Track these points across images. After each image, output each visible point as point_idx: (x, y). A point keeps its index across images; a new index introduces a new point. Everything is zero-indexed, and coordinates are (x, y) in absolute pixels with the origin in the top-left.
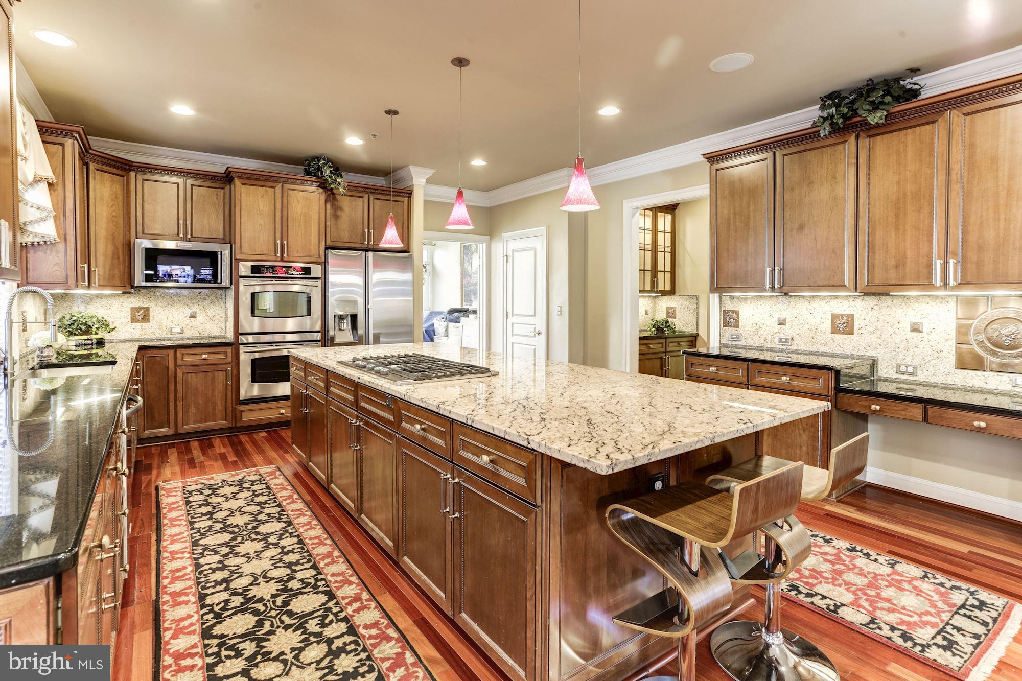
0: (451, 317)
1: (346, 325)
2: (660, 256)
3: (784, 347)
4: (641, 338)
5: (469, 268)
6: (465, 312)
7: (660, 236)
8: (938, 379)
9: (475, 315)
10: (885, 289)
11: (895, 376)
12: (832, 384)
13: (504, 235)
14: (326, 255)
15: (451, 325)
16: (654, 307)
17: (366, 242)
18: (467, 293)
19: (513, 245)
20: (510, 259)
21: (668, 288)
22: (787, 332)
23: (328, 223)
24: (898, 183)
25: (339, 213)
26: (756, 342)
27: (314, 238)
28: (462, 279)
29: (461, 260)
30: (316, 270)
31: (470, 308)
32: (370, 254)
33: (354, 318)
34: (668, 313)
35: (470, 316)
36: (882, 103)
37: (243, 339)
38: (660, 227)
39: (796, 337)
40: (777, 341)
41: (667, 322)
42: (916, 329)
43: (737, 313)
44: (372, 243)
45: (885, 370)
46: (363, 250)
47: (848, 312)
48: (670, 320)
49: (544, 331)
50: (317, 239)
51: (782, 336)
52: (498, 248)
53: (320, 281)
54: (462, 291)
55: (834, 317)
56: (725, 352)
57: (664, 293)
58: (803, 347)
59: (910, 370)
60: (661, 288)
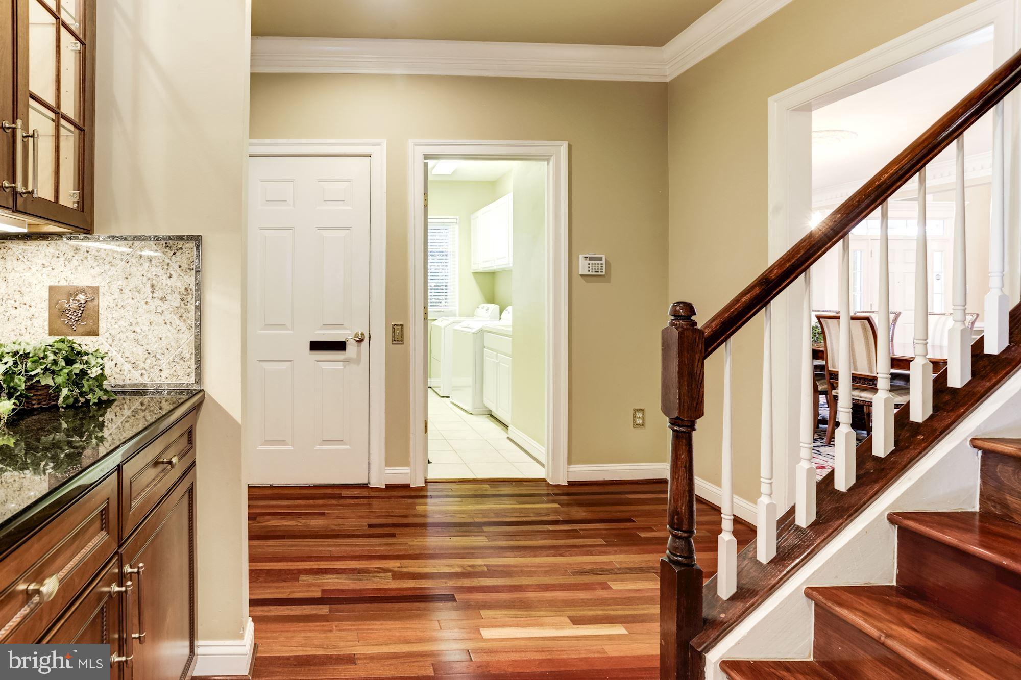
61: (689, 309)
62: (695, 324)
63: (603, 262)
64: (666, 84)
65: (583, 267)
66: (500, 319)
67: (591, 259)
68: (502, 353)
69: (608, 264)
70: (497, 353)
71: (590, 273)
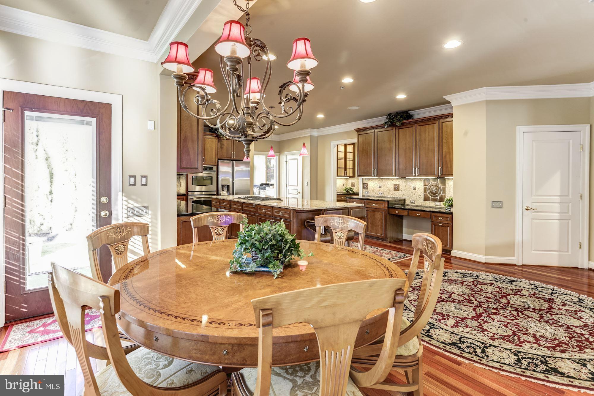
0: (262, 187)
1: (225, 188)
2: (348, 162)
3: (381, 196)
4: (337, 195)
5: (270, 165)
6: (268, 185)
7: (348, 154)
8: (419, 204)
9: (273, 186)
10: (404, 176)
11: (410, 204)
12: (387, 206)
13: (285, 153)
14: (218, 163)
15: (262, 191)
16: (347, 183)
17: (232, 157)
18: (269, 176)
19: (289, 157)
20: (288, 163)
21: (351, 175)
22: (382, 190)
23: (219, 150)
24: (405, 144)
25: (223, 146)
26: (373, 194)
27: (214, 156)
28: (266, 170)
29: (266, 161)
30: (215, 168)
31: (270, 183)
32: (234, 162)
33: (228, 186)
34: (352, 185)
35: (270, 186)
36: (400, 120)
37: (190, 193)
38: (348, 150)
39: (384, 192)
40: (379, 194)
41: (351, 188)
42: (415, 189)
43: (367, 184)
44: (235, 157)
45: (407, 202)
46: (232, 160)
47: (398, 184)
48: (352, 188)
49: (301, 192)
50: (215, 156)
51: (380, 192)
52: (283, 158)
53: (216, 172)
54: (266, 175)
55: (395, 185)
56: (364, 198)
57: (350, 177)
58: (386, 196)
59: (413, 202)
60: (348, 175)
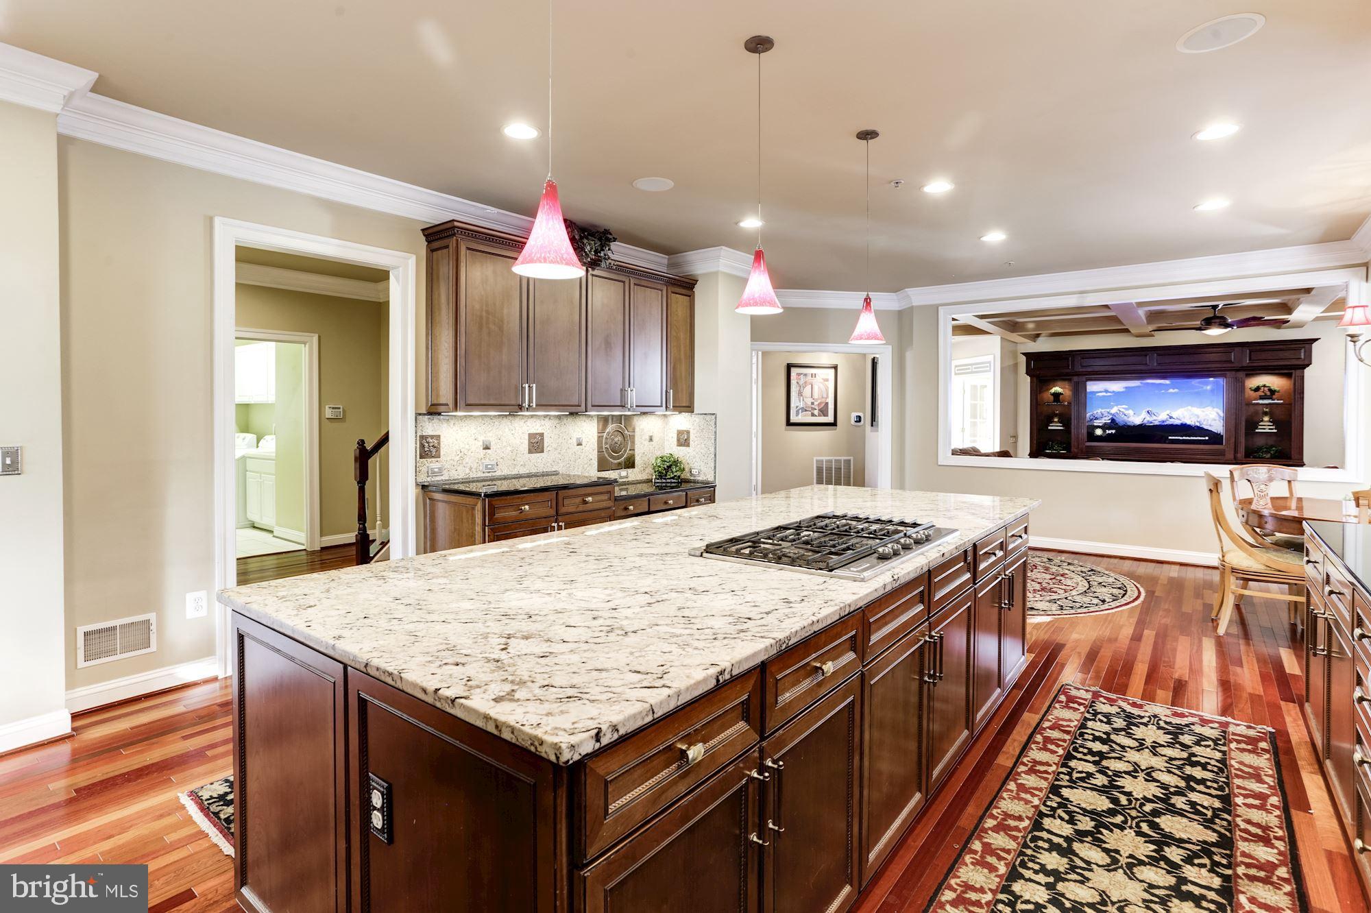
61: (363, 441)
62: (365, 447)
63: (341, 410)
64: (380, 303)
65: (328, 413)
66: (257, 447)
67: (333, 408)
68: (264, 473)
69: (344, 410)
70: (261, 474)
71: (333, 417)
